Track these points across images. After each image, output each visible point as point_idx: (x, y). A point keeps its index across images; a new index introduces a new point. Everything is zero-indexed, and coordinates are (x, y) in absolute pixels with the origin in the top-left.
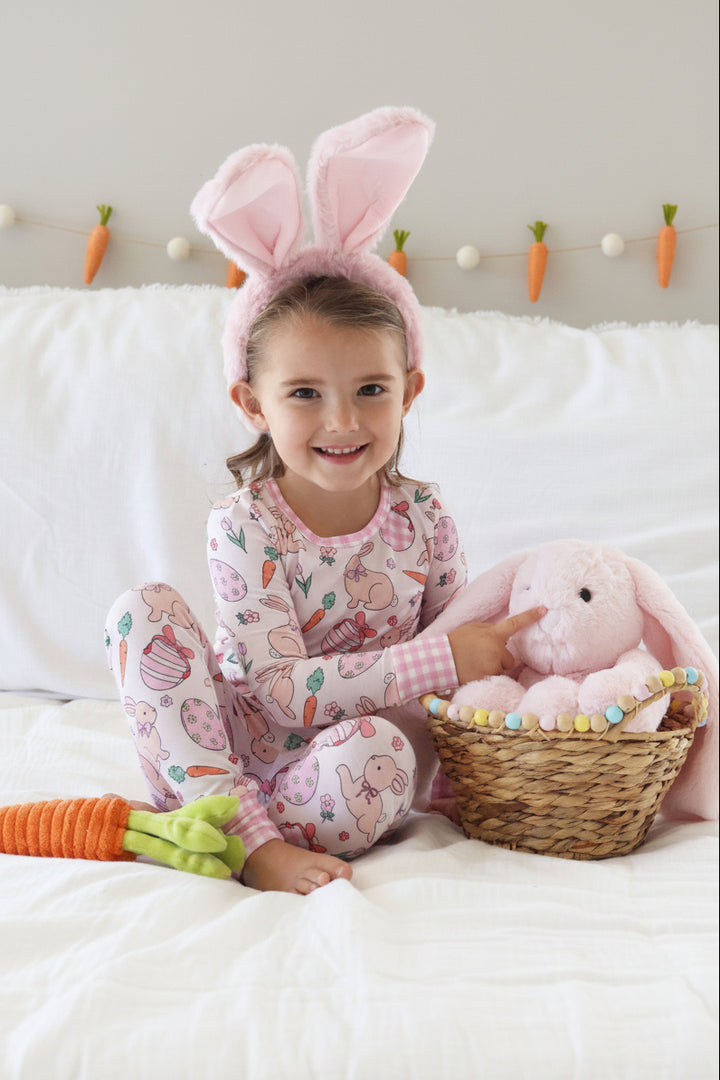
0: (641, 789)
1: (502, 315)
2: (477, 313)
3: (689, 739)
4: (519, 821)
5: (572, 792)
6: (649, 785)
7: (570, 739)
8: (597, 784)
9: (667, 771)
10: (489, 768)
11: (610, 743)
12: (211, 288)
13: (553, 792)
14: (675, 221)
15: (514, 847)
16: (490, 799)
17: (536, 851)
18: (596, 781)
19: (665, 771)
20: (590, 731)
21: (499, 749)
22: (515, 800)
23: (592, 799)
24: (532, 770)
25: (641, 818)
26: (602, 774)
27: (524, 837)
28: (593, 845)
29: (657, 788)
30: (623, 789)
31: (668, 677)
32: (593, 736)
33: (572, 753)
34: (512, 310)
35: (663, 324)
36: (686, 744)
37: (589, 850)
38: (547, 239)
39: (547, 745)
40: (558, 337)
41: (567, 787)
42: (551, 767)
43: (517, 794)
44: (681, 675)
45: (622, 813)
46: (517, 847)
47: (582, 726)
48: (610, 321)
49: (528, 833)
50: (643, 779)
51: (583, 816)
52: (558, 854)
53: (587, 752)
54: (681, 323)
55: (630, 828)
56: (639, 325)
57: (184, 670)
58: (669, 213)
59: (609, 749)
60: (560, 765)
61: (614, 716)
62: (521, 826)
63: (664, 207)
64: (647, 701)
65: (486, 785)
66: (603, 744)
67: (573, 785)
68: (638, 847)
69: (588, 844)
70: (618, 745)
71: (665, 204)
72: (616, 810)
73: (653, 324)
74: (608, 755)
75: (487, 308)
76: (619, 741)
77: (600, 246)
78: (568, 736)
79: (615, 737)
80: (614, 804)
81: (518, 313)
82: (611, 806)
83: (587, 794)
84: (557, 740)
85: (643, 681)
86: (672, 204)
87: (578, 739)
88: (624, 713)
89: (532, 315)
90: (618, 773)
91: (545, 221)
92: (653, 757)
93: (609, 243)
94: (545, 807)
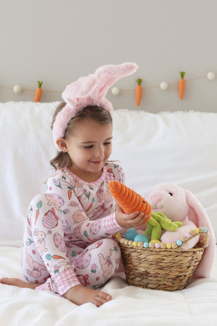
0: (187, 268)
1: (128, 110)
2: (119, 110)
3: (202, 252)
4: (147, 279)
5: (166, 269)
6: (190, 266)
7: (164, 251)
8: (173, 266)
9: (196, 262)
10: (138, 261)
11: (178, 252)
12: (30, 102)
13: (159, 269)
14: (185, 77)
15: (145, 287)
16: (137, 271)
17: (152, 289)
18: (173, 265)
19: (195, 262)
20: (171, 248)
21: (141, 254)
22: (146, 271)
23: (171, 271)
24: (151, 261)
25: (187, 278)
26: (174, 263)
27: (148, 284)
28: (171, 287)
29: (192, 268)
30: (181, 268)
31: (197, 230)
32: (172, 250)
33: (165, 256)
34: (131, 108)
35: (182, 112)
36: (202, 253)
37: (170, 288)
38: (142, 84)
39: (157, 253)
40: (147, 117)
41: (163, 267)
42: (158, 261)
43: (146, 269)
44: (202, 230)
45: (181, 276)
46: (146, 287)
47: (169, 246)
48: (164, 111)
49: (150, 282)
50: (188, 265)
51: (168, 277)
52: (159, 289)
53: (170, 255)
54: (188, 111)
55: (183, 281)
56: (174, 113)
57: (56, 223)
58: (182, 75)
59: (178, 254)
60: (161, 260)
61: (179, 243)
62: (147, 280)
63: (181, 72)
64: (190, 238)
65: (136, 266)
66: (176, 253)
67: (165, 267)
68: (185, 287)
69: (169, 286)
70: (180, 253)
71: (181, 71)
72: (178, 275)
73: (178, 112)
74: (177, 256)
75: (123, 108)
76: (181, 252)
77: (159, 86)
78: (164, 250)
79: (179, 250)
80: (178, 273)
81: (133, 110)
82: (177, 274)
83: (170, 270)
84: (160, 251)
85: (189, 231)
86: (183, 71)
87: (167, 251)
88: (183, 242)
89: (138, 110)
90: (180, 262)
91: (141, 78)
92: (191, 257)
93: (163, 85)
94: (156, 274)
